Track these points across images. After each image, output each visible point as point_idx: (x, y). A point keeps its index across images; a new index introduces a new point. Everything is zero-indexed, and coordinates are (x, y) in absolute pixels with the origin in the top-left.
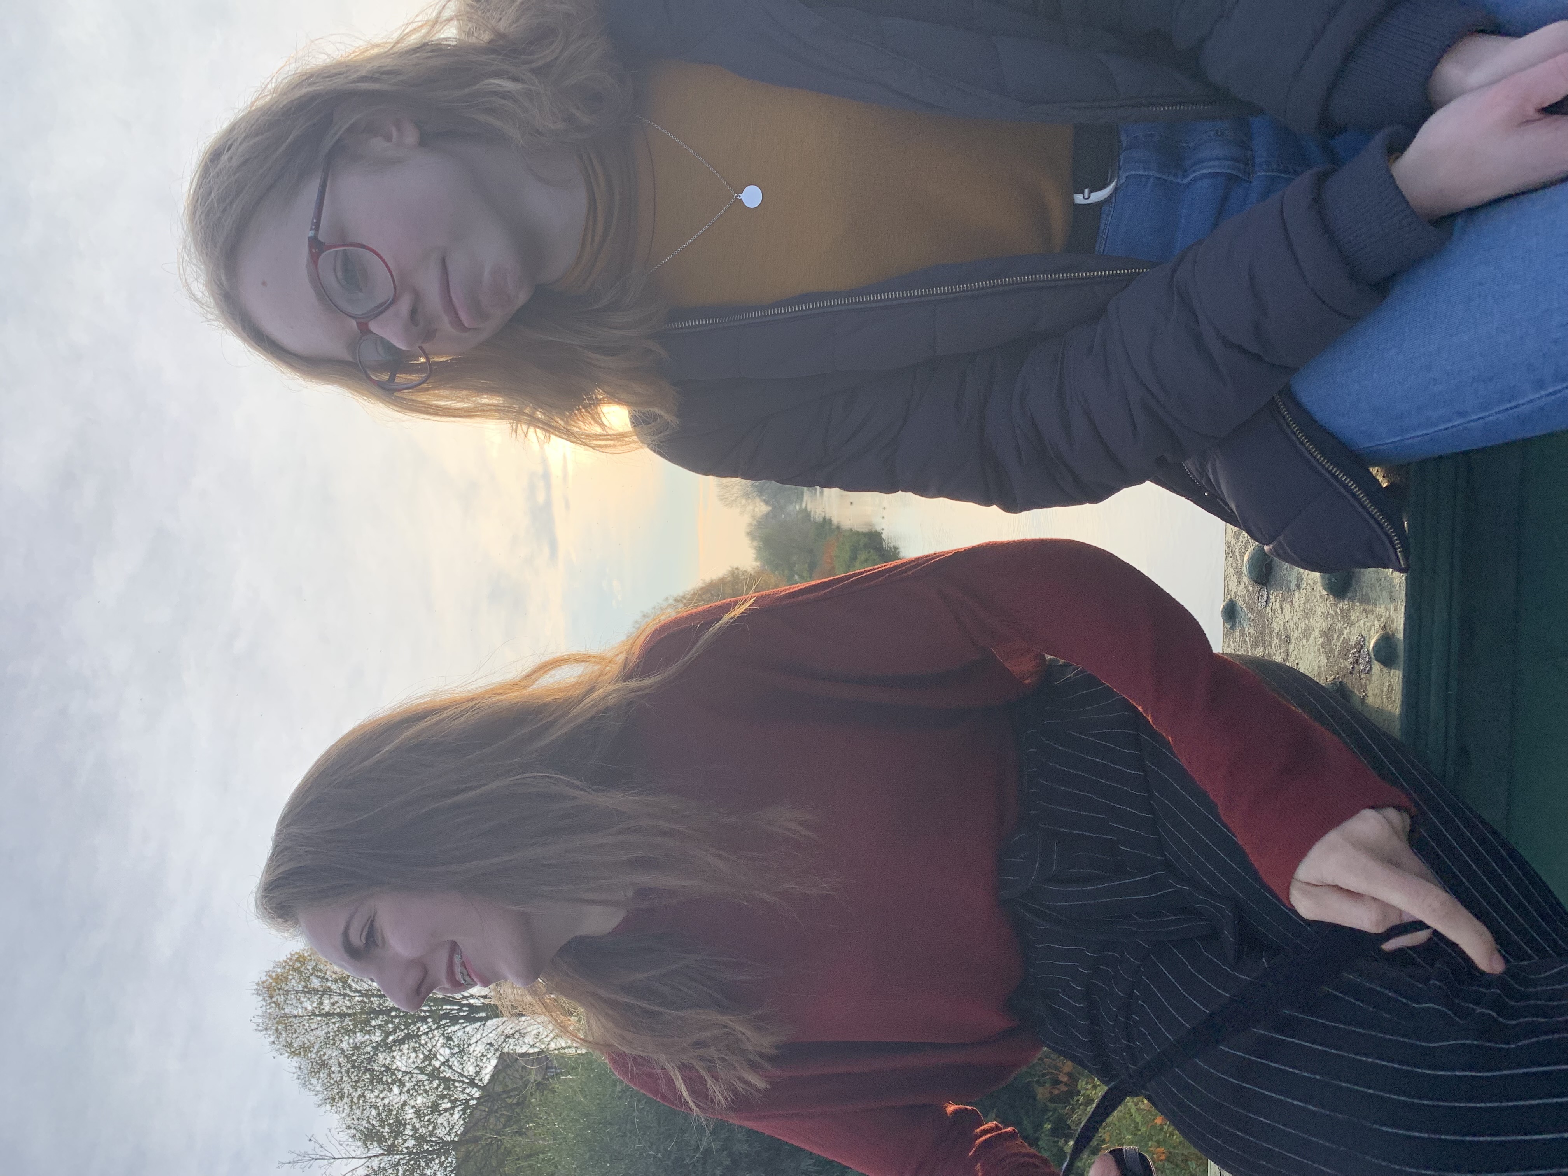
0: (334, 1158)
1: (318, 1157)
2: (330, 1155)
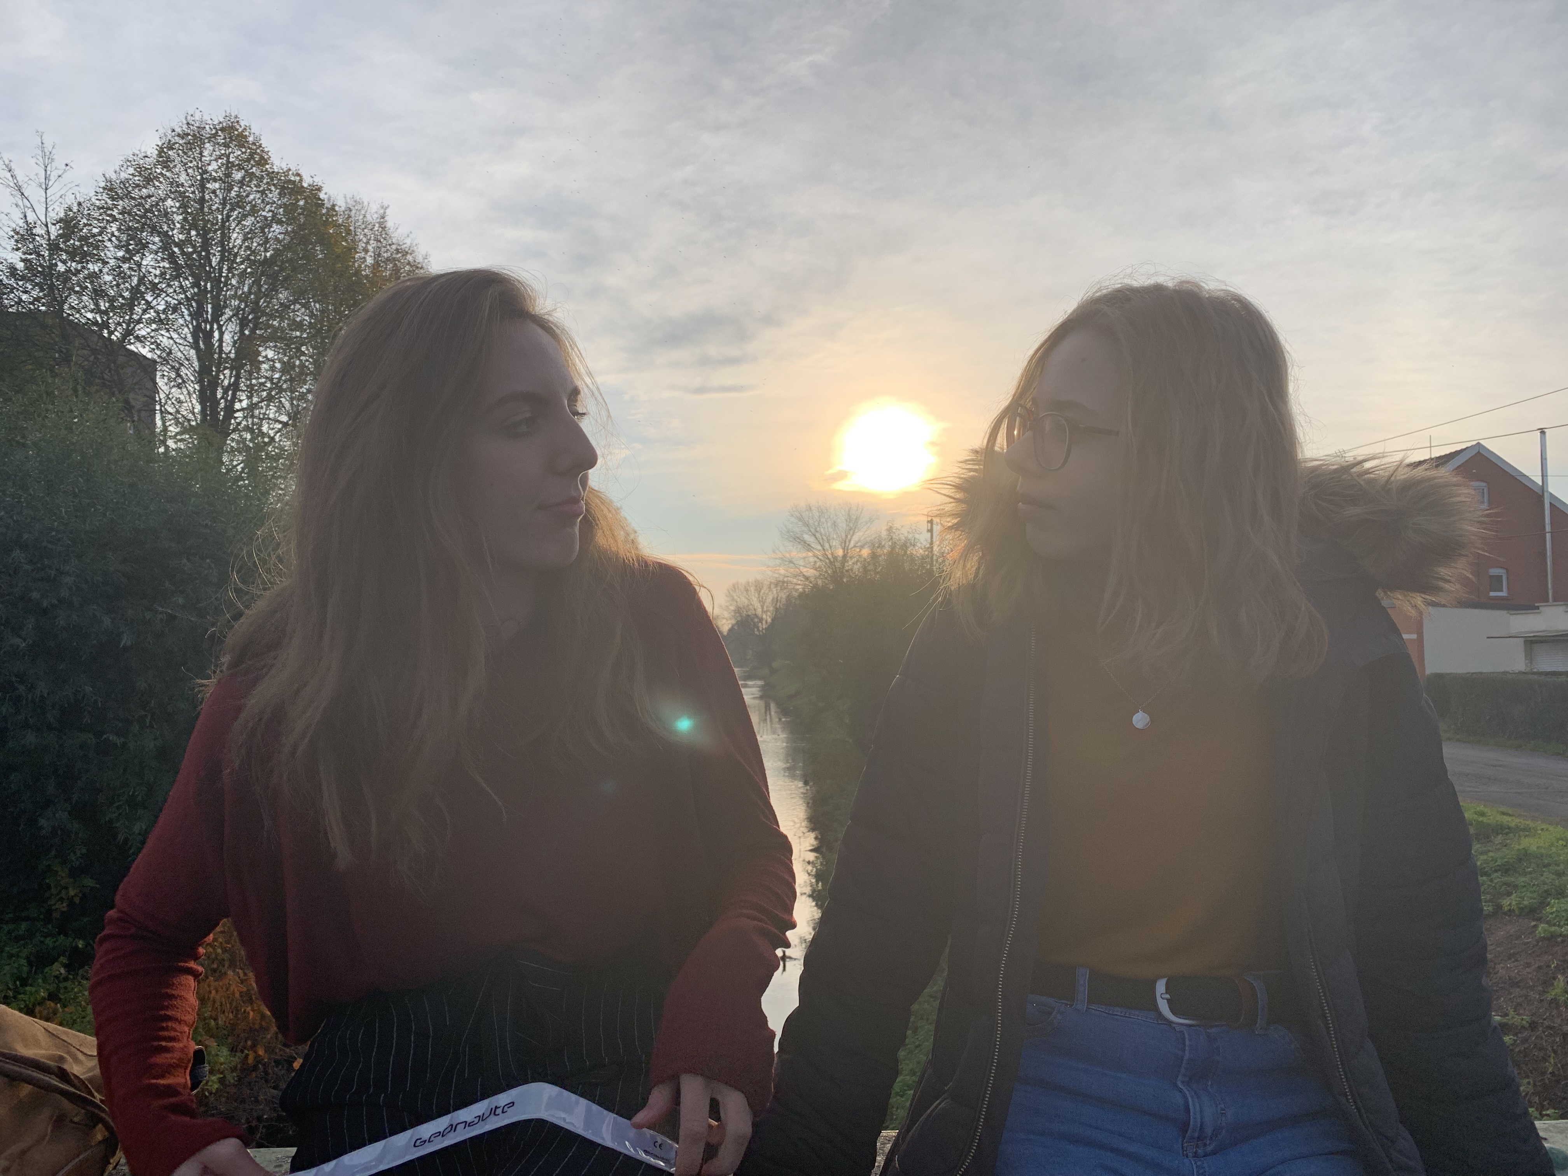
0: (46, 189)
1: (48, 173)
2: (50, 185)
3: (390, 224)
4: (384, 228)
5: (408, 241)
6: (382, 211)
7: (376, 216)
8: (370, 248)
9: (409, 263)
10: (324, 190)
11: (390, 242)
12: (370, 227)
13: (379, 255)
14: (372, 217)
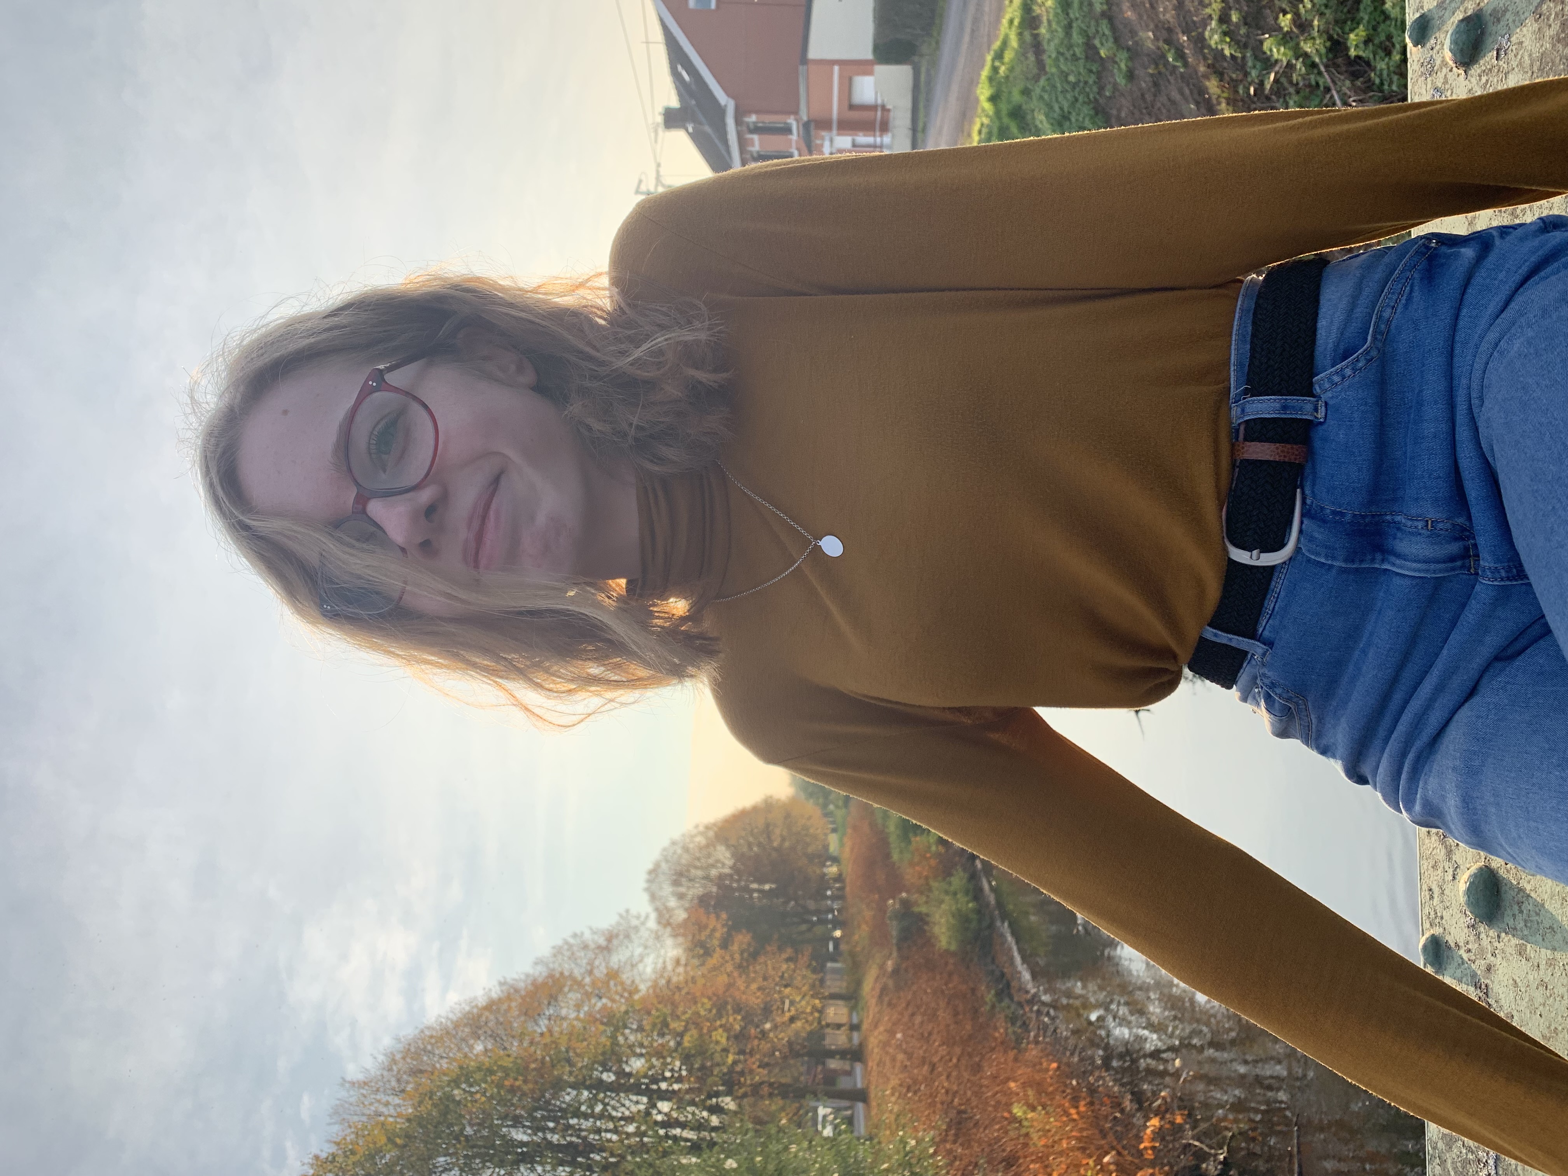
3: (361, 1077)
4: (365, 1083)
5: (381, 1058)
6: (347, 1085)
7: (352, 1093)
8: (384, 1098)
9: (404, 1058)
10: (318, 1152)
11: (380, 1078)
12: (363, 1099)
13: (393, 1089)
14: (353, 1096)
